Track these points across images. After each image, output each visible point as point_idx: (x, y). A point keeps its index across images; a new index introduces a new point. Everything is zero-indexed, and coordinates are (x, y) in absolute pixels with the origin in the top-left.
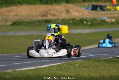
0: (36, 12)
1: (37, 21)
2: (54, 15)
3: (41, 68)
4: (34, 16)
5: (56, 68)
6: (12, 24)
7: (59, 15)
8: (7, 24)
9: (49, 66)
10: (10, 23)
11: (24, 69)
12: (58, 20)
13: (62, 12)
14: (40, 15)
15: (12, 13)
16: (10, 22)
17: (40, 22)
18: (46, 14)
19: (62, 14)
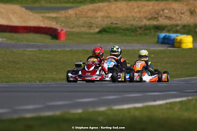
0: (140, 12)
1: (140, 28)
2: (170, 18)
3: (154, 106)
4: (136, 19)
5: (179, 106)
6: (100, 32)
7: (179, 18)
8: (92, 31)
9: (167, 103)
10: (97, 30)
11: (126, 107)
12: (177, 26)
13: (183, 14)
14: (145, 18)
15: (100, 14)
16: (97, 27)
17: (146, 28)
18: (156, 16)
19: (183, 16)
